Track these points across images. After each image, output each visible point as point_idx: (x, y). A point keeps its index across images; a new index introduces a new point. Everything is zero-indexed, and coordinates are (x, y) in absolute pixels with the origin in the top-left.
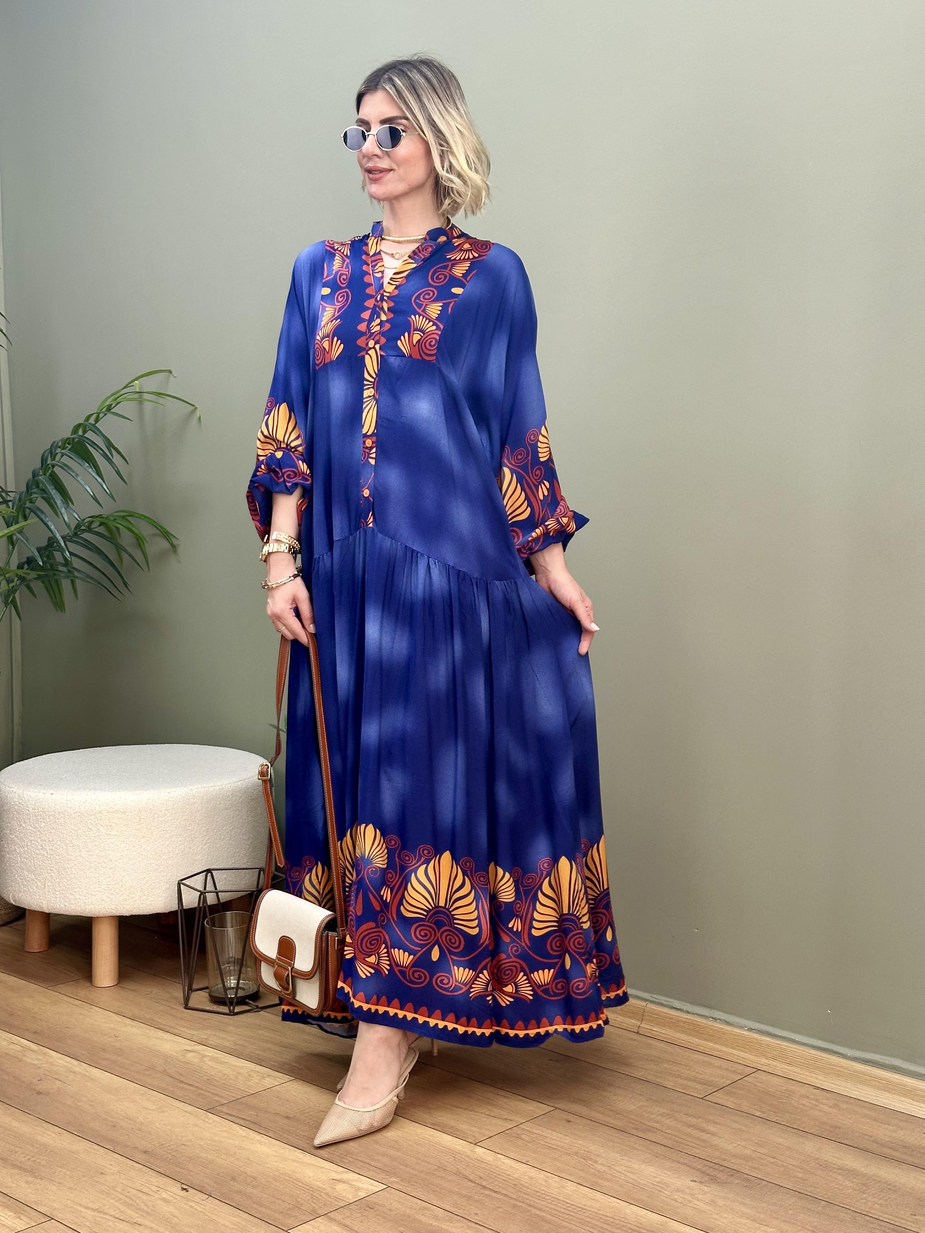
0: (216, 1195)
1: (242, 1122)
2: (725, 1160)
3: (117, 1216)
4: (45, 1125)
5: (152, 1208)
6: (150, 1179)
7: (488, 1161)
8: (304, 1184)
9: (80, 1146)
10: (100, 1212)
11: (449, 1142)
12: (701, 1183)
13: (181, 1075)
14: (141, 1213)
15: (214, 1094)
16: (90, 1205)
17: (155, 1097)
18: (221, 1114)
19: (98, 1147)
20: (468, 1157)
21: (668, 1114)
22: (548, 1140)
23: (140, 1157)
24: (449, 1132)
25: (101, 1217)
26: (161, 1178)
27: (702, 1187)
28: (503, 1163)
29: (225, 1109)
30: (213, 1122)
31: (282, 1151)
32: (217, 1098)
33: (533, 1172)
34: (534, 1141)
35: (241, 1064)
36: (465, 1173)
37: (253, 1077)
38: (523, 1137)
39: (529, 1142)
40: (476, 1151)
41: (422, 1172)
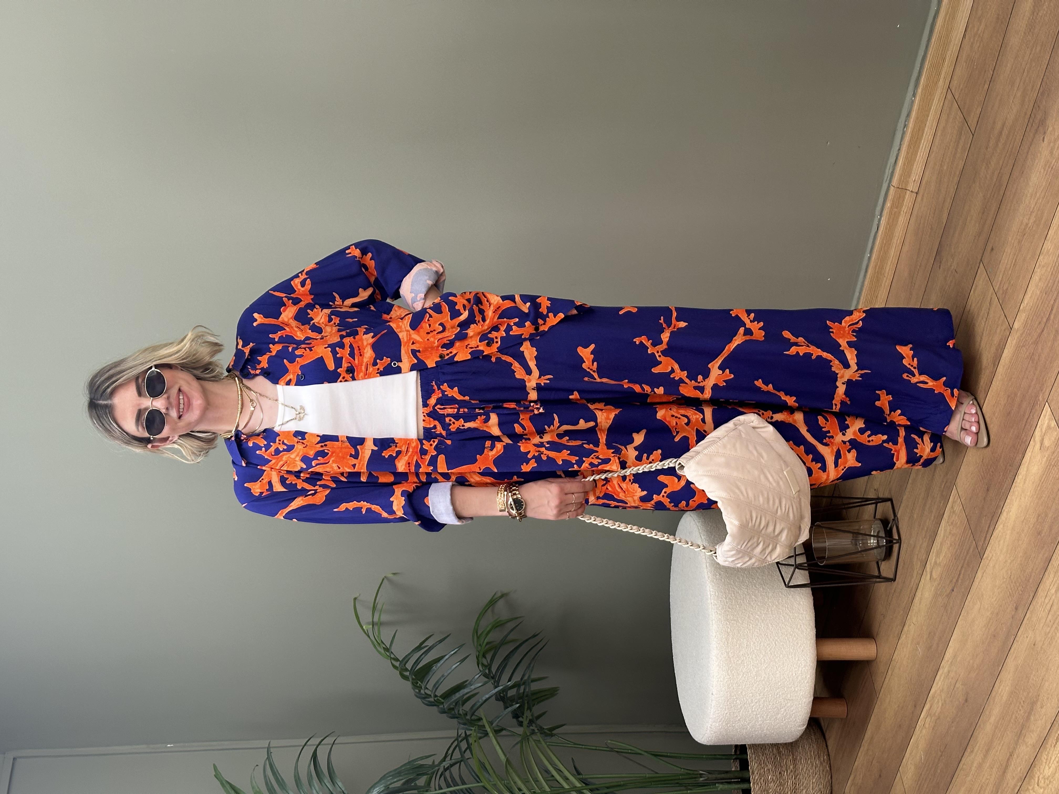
1: (991, 529)
4: (993, 693)
6: (1040, 603)
7: (1025, 317)
8: (1044, 475)
9: (1011, 664)
11: (1009, 352)
12: (1045, 133)
13: (951, 582)
15: (968, 553)
17: (969, 602)
18: (985, 547)
19: (1012, 649)
20: (1022, 335)
21: (987, 164)
22: (1009, 266)
23: (1021, 613)
24: (1001, 351)
26: (1039, 594)
27: (1048, 132)
28: (1027, 304)
29: (980, 544)
30: (991, 553)
31: (1016, 493)
32: (971, 550)
33: (1036, 278)
34: (1009, 279)
35: (943, 532)
36: (1036, 337)
37: (953, 521)
38: (1005, 288)
39: (1010, 283)
40: (1017, 328)
41: (1035, 374)
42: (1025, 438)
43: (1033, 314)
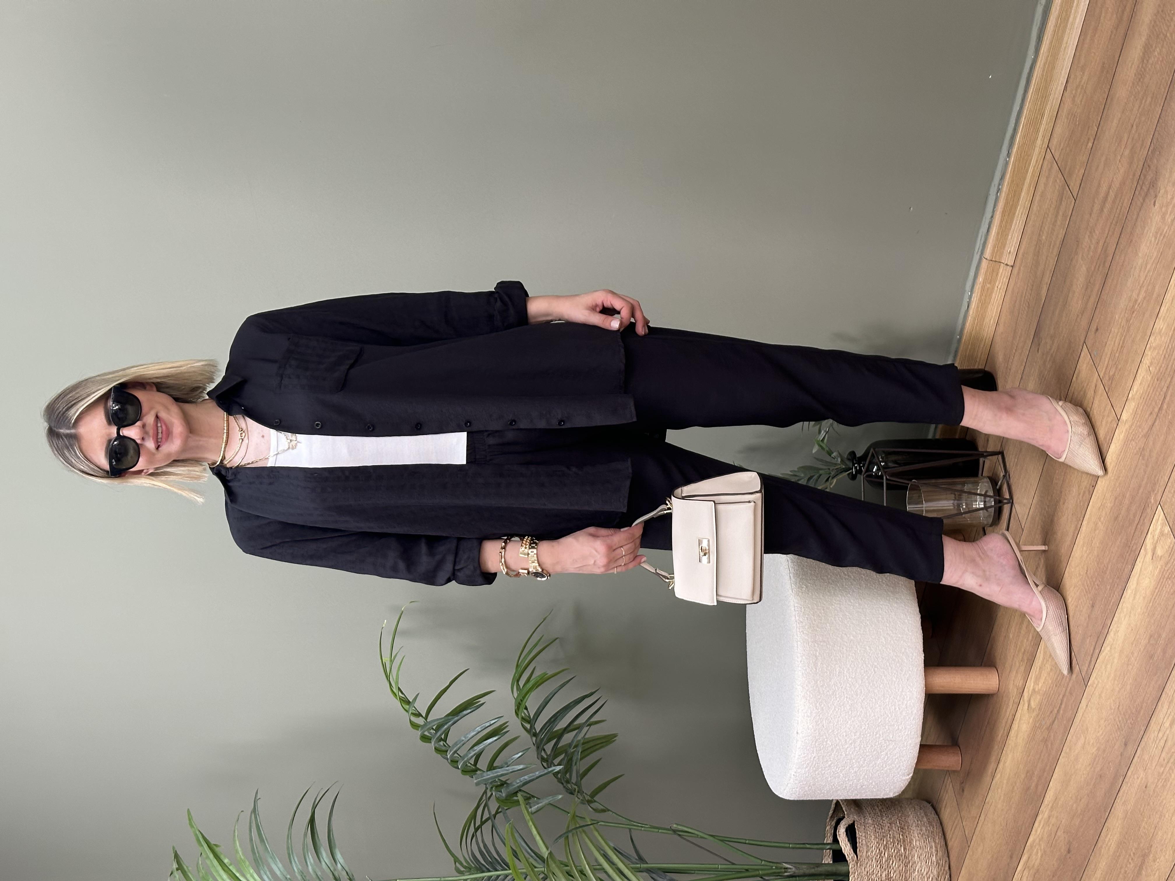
2: (1134, 176)
4: (1100, 843)
7: (1135, 407)
8: (1156, 588)
11: (1116, 446)
12: (1156, 196)
13: (1052, 712)
18: (1090, 670)
20: (1131, 427)
21: (1091, 233)
22: (1115, 348)
23: (1130, 749)
24: (1107, 446)
26: (1150, 728)
27: (1160, 195)
28: (1136, 392)
31: (1126, 609)
33: (1147, 361)
34: (1116, 363)
36: (1147, 430)
38: (1111, 373)
39: (1116, 368)
40: (1125, 420)
41: (1145, 472)
42: (1134, 547)
43: (1143, 404)
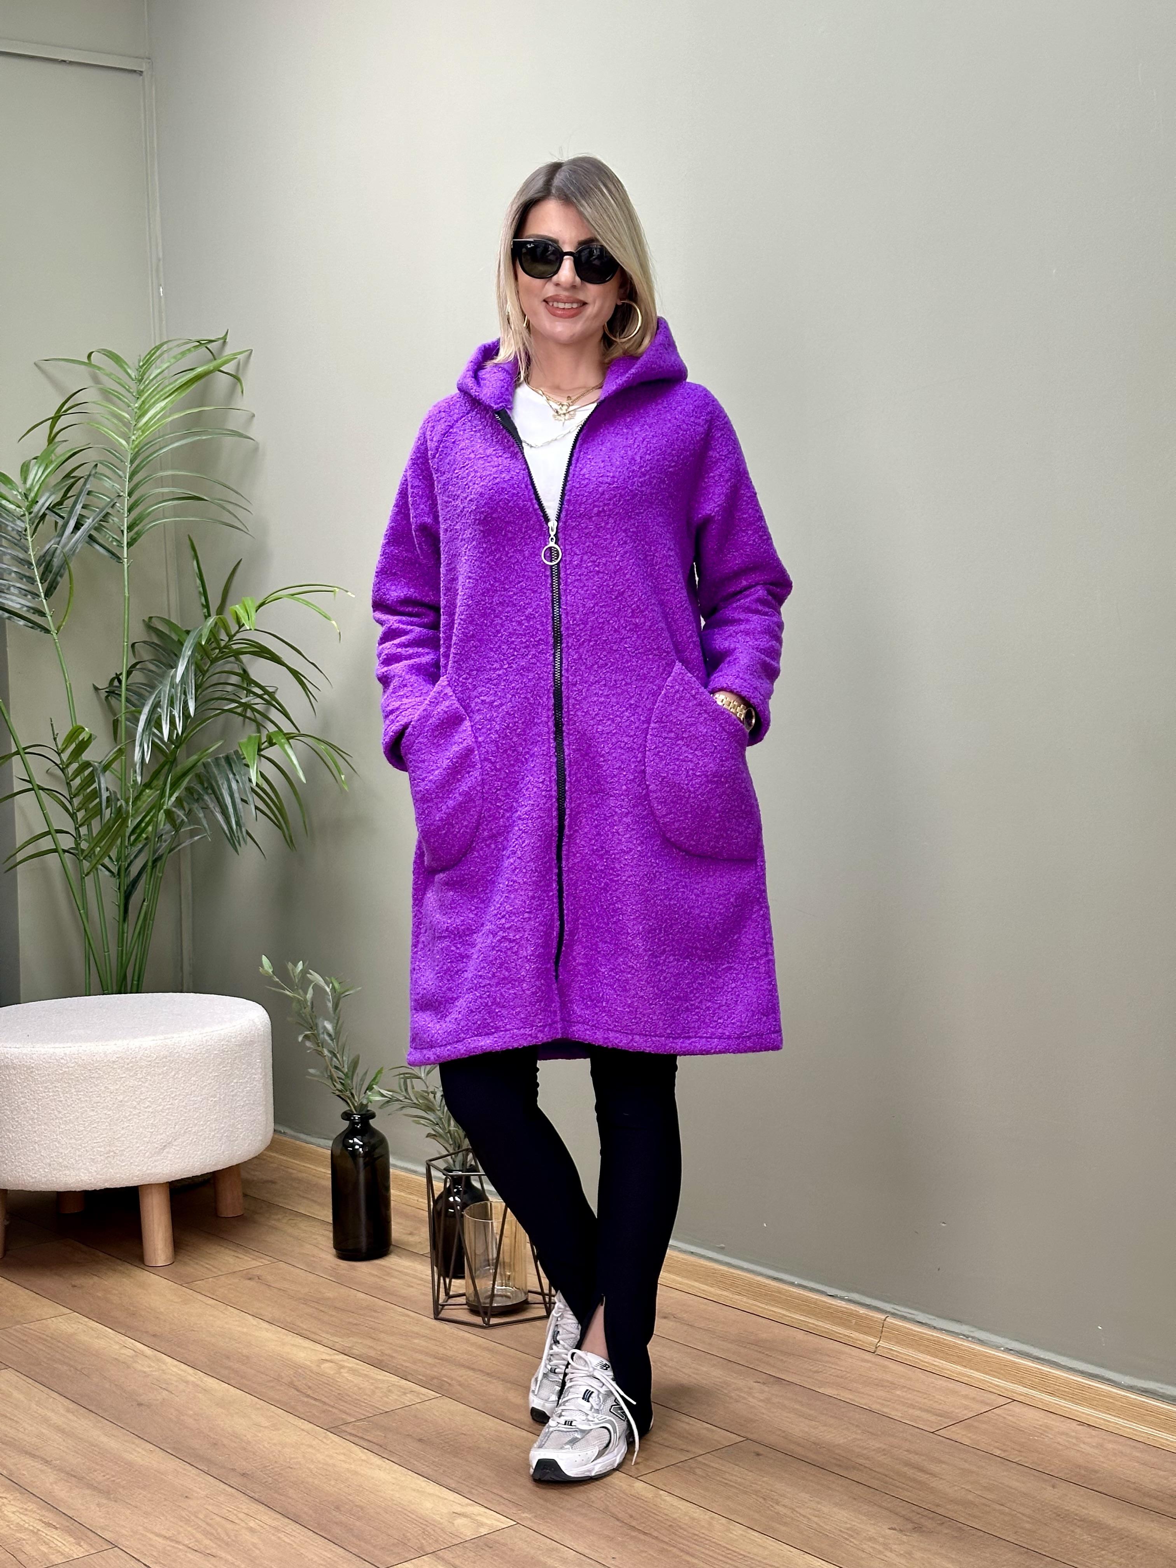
0: (311, 1526)
1: (365, 1444)
2: (938, 1506)
3: (190, 1546)
5: (234, 1538)
6: (240, 1506)
7: (646, 1496)
8: (418, 1517)
10: (172, 1540)
12: (901, 1531)
13: (310, 1388)
14: (219, 1543)
15: (340, 1410)
16: (164, 1533)
18: (343, 1435)
19: (190, 1468)
22: (727, 1476)
23: (235, 1480)
25: (173, 1547)
26: (253, 1504)
27: (900, 1535)
28: (664, 1500)
29: (349, 1429)
30: (332, 1443)
31: (403, 1479)
32: (344, 1416)
34: (708, 1476)
35: (383, 1378)
37: (389, 1393)
38: (697, 1470)
39: (702, 1477)
42: (475, 1493)
43: (648, 1508)
